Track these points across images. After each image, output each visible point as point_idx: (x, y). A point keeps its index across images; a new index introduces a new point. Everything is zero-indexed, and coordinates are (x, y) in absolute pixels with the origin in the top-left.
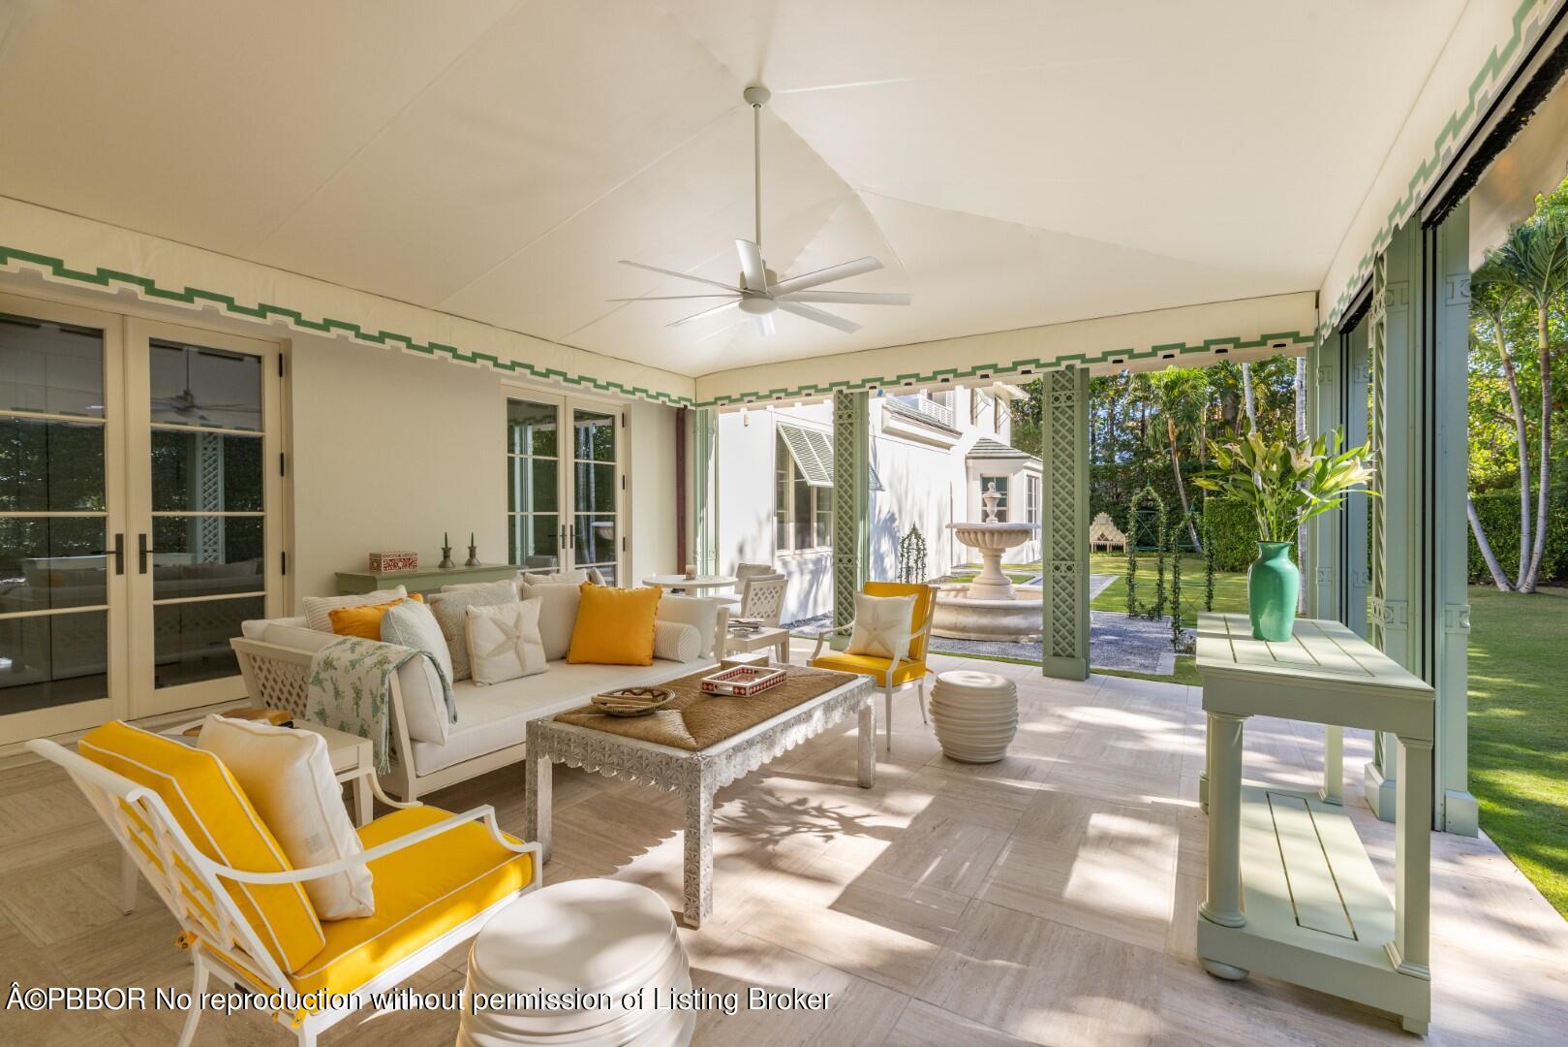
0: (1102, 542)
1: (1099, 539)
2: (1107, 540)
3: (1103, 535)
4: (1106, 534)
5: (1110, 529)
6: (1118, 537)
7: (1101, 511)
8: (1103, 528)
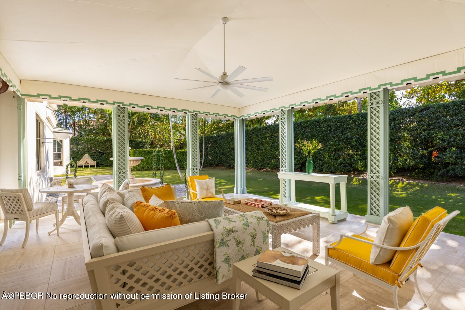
0: (86, 164)
1: (85, 163)
2: (88, 163)
3: (86, 162)
4: (88, 161)
5: (89, 160)
6: (92, 163)
7: (85, 153)
8: (87, 159)
